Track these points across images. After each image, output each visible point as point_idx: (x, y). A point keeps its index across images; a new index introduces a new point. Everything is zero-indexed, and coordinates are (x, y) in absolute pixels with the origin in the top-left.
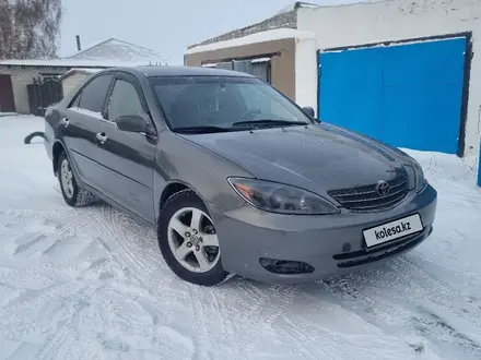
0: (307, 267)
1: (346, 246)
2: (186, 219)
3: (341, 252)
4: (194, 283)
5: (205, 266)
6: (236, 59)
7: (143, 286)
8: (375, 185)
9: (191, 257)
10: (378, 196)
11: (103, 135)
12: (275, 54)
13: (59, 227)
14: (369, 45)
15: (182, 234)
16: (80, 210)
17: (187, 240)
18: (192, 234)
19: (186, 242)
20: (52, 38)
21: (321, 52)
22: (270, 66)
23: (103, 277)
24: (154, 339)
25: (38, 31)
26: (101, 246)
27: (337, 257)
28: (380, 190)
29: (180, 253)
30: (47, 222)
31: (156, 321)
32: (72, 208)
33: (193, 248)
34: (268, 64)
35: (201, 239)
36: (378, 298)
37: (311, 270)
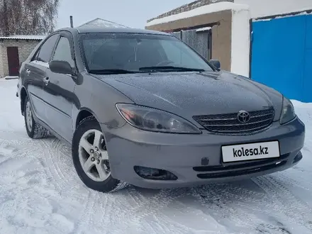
0: (172, 176)
1: (205, 161)
2: (91, 139)
3: (200, 165)
4: (95, 189)
5: (103, 177)
6: (185, 29)
7: (56, 189)
8: (236, 114)
9: (94, 170)
10: (239, 123)
11: (47, 79)
12: (215, 24)
13: (16, 150)
14: (293, 14)
15: (88, 151)
16: (37, 141)
17: (92, 155)
18: (95, 150)
19: (90, 157)
20: (51, 18)
21: (254, 21)
22: (211, 34)
23: (30, 182)
24: (48, 222)
25: (41, 13)
26: (39, 163)
27: (196, 169)
28: (241, 119)
29: (86, 166)
30: (8, 147)
31: (54, 211)
32: (31, 139)
33: (95, 162)
34: (209, 33)
35: (101, 155)
36: (239, 209)
37: (175, 178)
